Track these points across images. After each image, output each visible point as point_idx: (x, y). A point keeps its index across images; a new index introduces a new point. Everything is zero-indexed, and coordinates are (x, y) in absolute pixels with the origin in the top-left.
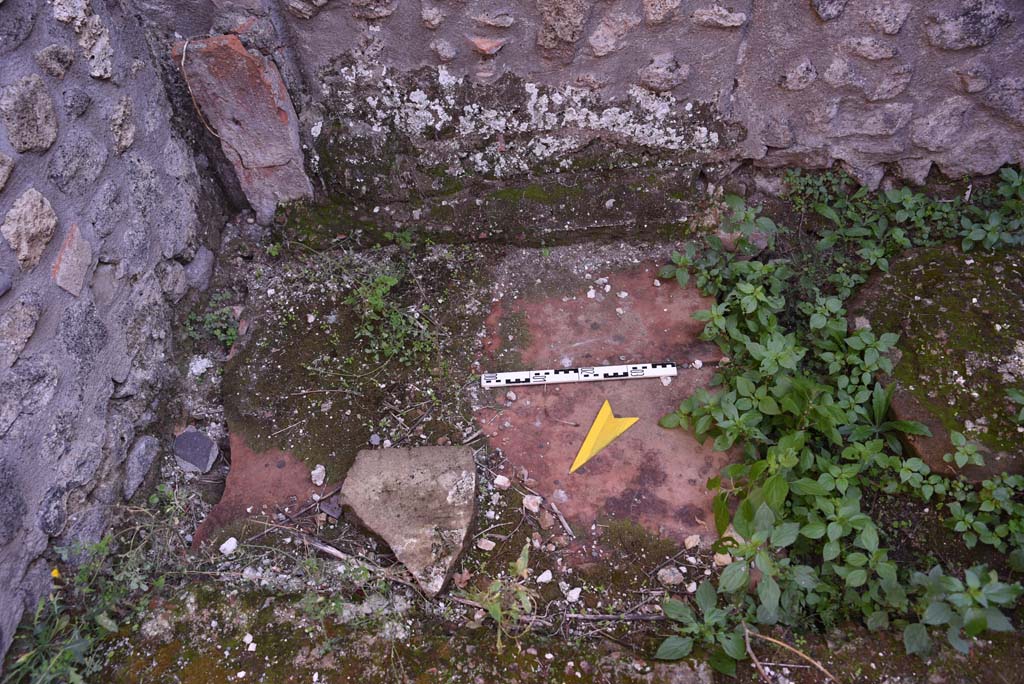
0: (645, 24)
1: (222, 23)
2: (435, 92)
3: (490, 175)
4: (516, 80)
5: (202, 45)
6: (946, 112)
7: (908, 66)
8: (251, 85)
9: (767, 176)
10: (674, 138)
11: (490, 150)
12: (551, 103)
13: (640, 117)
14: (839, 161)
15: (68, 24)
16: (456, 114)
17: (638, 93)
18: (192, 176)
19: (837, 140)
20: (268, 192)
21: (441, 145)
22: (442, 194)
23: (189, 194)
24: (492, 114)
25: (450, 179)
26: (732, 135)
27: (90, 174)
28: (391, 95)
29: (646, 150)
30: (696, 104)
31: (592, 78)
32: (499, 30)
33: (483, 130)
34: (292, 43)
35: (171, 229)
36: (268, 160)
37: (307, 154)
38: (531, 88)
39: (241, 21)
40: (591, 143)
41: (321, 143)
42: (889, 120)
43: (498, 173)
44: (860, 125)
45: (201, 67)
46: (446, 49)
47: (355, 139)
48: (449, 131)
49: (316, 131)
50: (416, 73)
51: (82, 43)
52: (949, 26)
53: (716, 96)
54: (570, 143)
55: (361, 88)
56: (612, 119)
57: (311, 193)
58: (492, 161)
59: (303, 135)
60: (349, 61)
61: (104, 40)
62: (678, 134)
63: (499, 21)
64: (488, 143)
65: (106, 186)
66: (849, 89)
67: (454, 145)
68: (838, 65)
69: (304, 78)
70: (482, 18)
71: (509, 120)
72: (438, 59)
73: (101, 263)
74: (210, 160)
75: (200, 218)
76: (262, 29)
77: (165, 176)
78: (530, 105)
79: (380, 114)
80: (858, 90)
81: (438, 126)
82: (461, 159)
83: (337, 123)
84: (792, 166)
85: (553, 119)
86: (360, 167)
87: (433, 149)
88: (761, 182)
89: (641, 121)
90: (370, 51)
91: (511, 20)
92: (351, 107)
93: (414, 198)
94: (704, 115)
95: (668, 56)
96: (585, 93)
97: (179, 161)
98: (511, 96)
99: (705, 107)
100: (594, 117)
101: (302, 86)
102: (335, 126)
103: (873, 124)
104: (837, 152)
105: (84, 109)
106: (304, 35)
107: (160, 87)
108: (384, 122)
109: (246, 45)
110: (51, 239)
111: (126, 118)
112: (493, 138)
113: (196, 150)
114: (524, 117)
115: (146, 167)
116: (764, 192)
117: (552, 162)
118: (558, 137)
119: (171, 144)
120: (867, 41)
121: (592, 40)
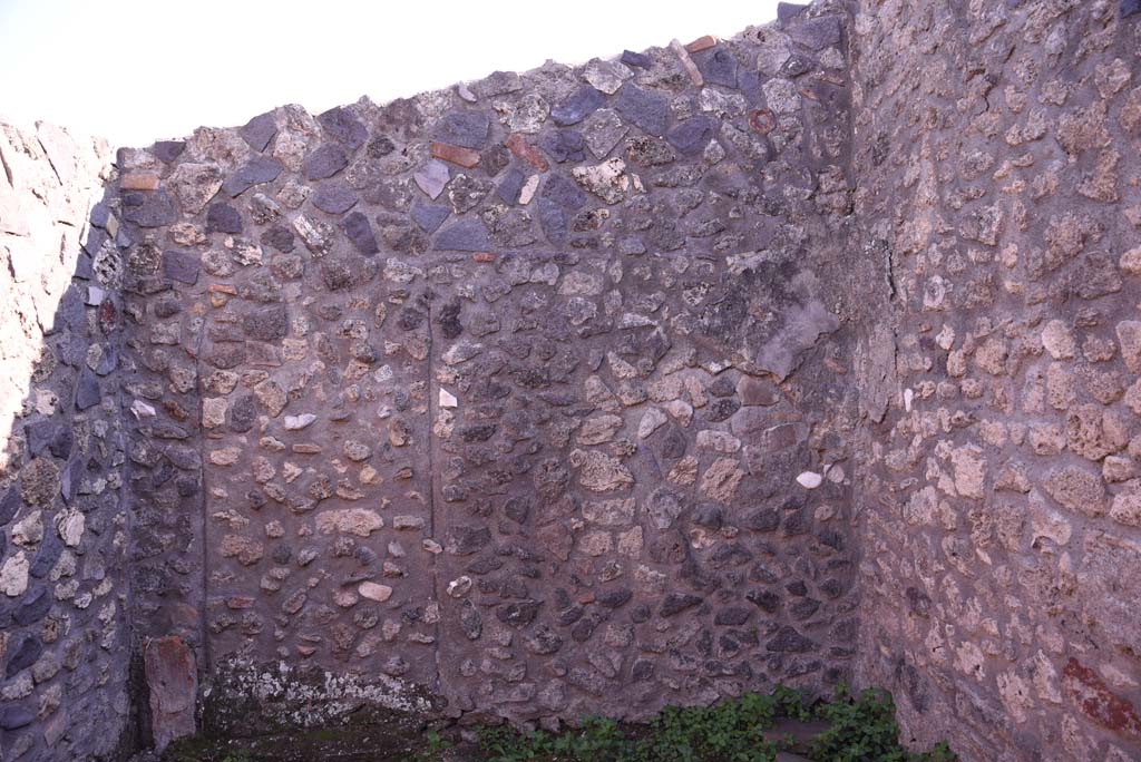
0: (384, 641)
1: (173, 631)
2: (276, 674)
3: (302, 725)
4: (321, 670)
5: (159, 640)
6: (553, 688)
7: (521, 662)
8: (178, 664)
9: (467, 730)
10: (405, 703)
11: (303, 710)
12: (338, 683)
13: (386, 691)
14: (506, 719)
15: (102, 622)
16: (286, 687)
17: (384, 678)
18: (125, 715)
19: (499, 705)
20: (168, 731)
21: (275, 705)
22: (270, 734)
23: (120, 724)
24: (305, 688)
25: (277, 726)
26: (439, 702)
27: (82, 690)
28: (252, 676)
29: (392, 712)
30: (416, 685)
31: (359, 668)
32: (313, 643)
33: (300, 697)
34: (206, 645)
35: (103, 739)
36: (175, 709)
37: (198, 706)
38: (328, 675)
39: (184, 631)
40: (361, 707)
41: (208, 701)
42: (523, 693)
43: (307, 724)
44: (510, 696)
45: (155, 651)
46: (284, 651)
47: (228, 699)
48: (281, 697)
49: (207, 693)
50: (268, 664)
51: (104, 631)
52: (533, 642)
53: (428, 681)
54: (348, 706)
55: (238, 671)
56: (370, 692)
57: (194, 732)
58: (303, 716)
59: (199, 695)
60: (234, 656)
61: (113, 632)
62: (408, 702)
63: (312, 639)
64: (302, 705)
65: (85, 699)
66: (495, 675)
67: (283, 706)
68: (486, 663)
69: (208, 665)
70: (304, 637)
71: (315, 692)
72: (280, 657)
73: (64, 739)
74: (139, 711)
75: (120, 742)
76: (193, 635)
77: (112, 709)
78: (327, 684)
79: (245, 685)
80: (500, 676)
81: (275, 694)
82: (286, 715)
83: (220, 690)
84: (479, 722)
85: (339, 692)
86: (227, 715)
87: (270, 707)
88: (464, 734)
89: (387, 693)
90: (246, 651)
91: (319, 638)
92: (229, 681)
93: (254, 735)
94: (421, 691)
95: (398, 658)
96: (356, 677)
97: (122, 705)
98: (316, 679)
99: (421, 687)
100: (360, 691)
101: (205, 668)
102: (218, 691)
103: (515, 695)
104: (503, 713)
105: (92, 660)
106: (214, 641)
107: (128, 662)
108: (246, 690)
109: (182, 642)
110: (53, 711)
111: (108, 670)
112: (306, 703)
113: (133, 702)
114: (322, 690)
115: (106, 699)
116: (466, 740)
117: (338, 718)
118: (341, 702)
119: (121, 694)
120: (496, 649)
121: (358, 649)
